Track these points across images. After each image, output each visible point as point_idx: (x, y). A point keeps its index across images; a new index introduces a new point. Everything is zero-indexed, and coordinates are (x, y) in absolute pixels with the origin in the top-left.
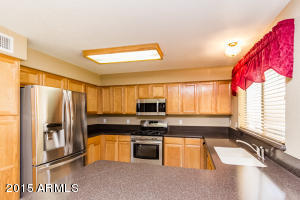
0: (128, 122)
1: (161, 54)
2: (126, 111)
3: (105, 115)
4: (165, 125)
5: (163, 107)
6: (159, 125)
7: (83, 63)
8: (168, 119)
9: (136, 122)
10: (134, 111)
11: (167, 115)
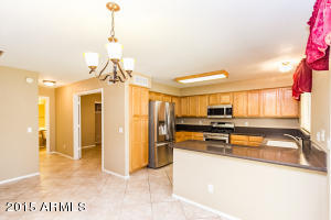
0: (201, 123)
1: (227, 74)
2: (199, 114)
3: (184, 117)
4: (232, 126)
5: (229, 111)
6: (226, 126)
7: (175, 84)
8: (234, 120)
9: (207, 123)
10: (206, 114)
11: (233, 118)
